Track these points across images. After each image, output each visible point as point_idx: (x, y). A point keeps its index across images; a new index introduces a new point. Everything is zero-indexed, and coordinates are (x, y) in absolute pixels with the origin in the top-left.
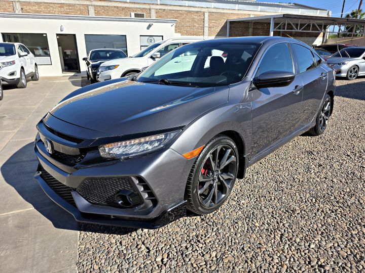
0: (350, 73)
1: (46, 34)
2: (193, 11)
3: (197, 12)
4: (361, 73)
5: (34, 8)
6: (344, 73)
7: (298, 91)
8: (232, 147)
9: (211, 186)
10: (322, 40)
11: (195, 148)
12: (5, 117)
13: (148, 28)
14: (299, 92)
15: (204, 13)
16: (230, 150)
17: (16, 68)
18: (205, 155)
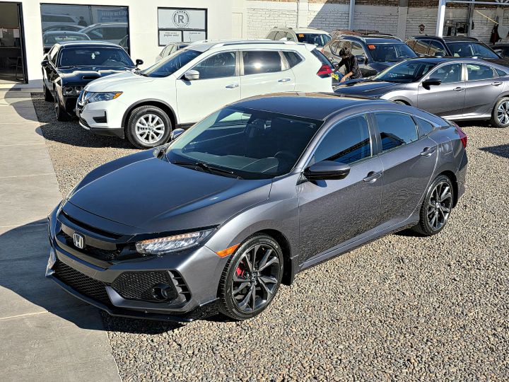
7: (374, 178)
8: (272, 246)
9: (248, 289)
11: (228, 247)
14: (375, 180)
16: (271, 250)
18: (241, 254)
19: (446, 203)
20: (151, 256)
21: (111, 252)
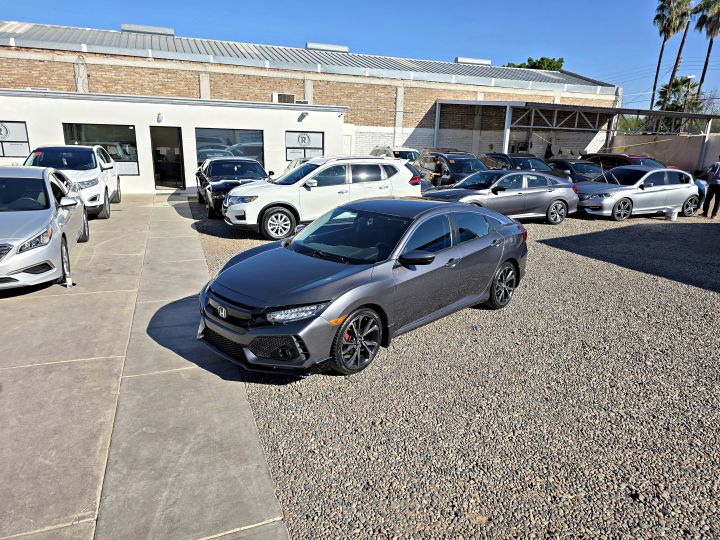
0: (617, 211)
1: (134, 126)
2: (377, 85)
3: (385, 87)
4: (636, 211)
5: (109, 75)
6: (609, 209)
7: (453, 264)
8: (374, 317)
10: (605, 138)
11: (339, 317)
12: (110, 270)
13: (301, 119)
15: (396, 88)
16: (372, 320)
17: (98, 190)
18: (348, 323)
19: (510, 283)
20: (279, 324)
21: (248, 320)
